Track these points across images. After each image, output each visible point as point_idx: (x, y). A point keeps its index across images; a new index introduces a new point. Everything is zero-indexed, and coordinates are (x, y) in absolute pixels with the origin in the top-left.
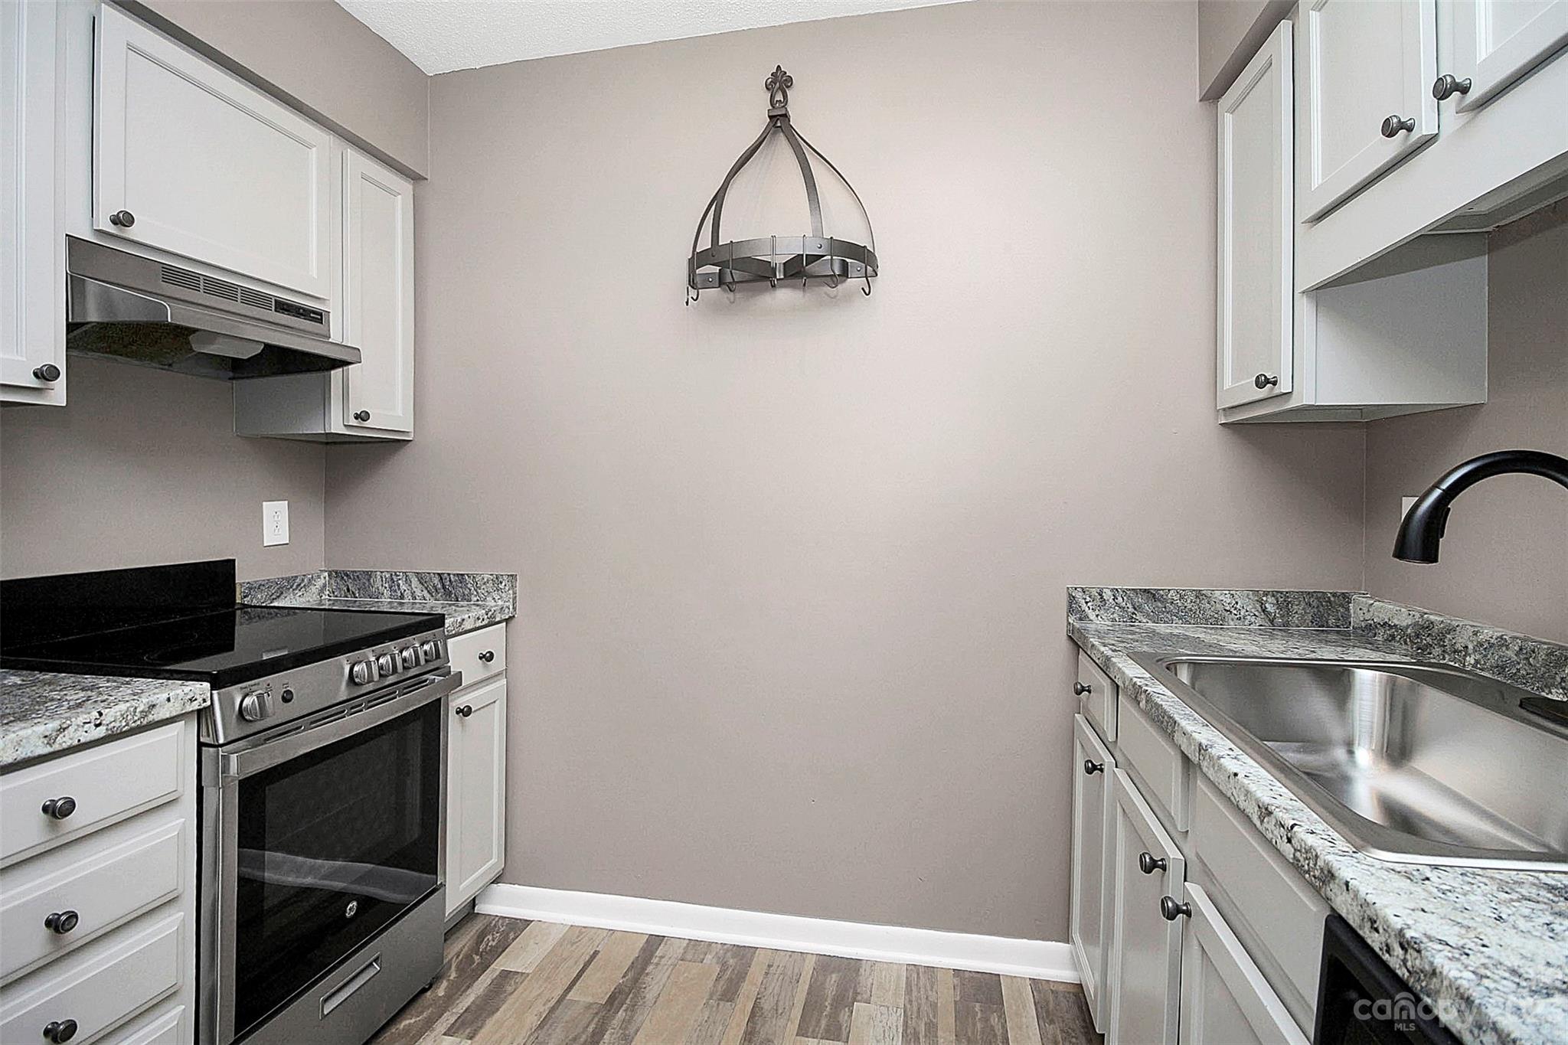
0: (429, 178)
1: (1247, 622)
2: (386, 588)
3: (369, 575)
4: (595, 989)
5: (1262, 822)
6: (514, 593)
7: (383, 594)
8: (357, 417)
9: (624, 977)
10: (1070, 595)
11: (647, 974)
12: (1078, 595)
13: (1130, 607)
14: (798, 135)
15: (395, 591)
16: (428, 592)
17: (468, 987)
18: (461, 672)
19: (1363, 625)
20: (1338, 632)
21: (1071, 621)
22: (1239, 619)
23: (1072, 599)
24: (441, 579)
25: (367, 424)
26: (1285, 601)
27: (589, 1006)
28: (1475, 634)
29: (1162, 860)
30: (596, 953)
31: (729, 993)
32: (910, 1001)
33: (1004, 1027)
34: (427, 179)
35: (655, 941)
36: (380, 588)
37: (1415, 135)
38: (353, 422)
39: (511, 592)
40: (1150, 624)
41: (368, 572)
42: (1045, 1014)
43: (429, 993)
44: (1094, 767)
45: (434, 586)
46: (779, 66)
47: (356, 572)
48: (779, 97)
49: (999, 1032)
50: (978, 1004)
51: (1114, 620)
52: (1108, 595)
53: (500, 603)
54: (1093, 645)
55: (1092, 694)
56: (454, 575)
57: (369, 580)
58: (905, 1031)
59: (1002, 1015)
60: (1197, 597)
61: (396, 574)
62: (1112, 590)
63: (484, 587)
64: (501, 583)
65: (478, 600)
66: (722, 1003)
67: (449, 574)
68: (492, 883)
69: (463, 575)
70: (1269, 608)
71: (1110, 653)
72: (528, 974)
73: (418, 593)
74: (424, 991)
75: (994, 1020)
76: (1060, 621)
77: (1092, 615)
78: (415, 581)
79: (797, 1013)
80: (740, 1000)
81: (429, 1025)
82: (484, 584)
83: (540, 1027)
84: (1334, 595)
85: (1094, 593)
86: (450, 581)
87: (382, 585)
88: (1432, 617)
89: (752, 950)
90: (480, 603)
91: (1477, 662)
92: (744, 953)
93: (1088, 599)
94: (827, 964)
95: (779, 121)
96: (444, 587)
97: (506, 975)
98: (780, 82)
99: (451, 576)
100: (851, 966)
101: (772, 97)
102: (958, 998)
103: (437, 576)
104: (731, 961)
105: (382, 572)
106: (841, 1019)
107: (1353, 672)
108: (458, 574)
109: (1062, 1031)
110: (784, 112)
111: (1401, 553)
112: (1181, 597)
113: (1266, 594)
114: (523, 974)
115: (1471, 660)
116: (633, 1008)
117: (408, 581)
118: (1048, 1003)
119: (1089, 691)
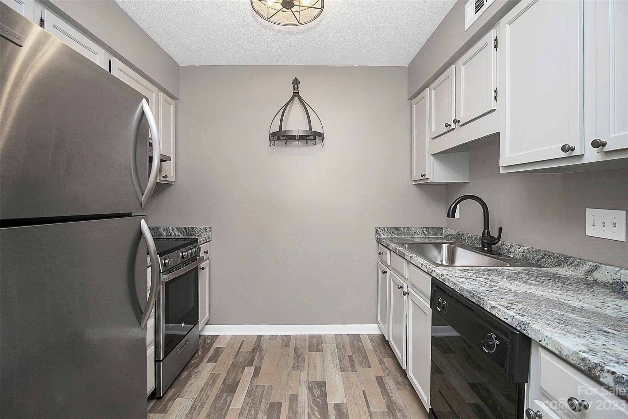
0: (180, 99)
1: (420, 235)
2: (165, 232)
3: (158, 228)
4: (247, 348)
5: (422, 266)
6: (211, 233)
7: (163, 234)
8: (164, 177)
9: (254, 345)
10: (376, 229)
11: (261, 344)
12: (378, 229)
13: (391, 232)
14: (303, 100)
15: (168, 233)
16: (181, 233)
17: (208, 352)
18: (204, 256)
19: (446, 235)
20: (440, 237)
21: (377, 236)
22: (418, 235)
23: (377, 230)
24: (185, 229)
25: (166, 179)
26: (428, 230)
27: (247, 352)
28: (467, 235)
29: (403, 286)
30: (243, 341)
31: (287, 345)
32: (337, 342)
33: (362, 344)
34: (179, 99)
35: (260, 337)
36: (162, 232)
37: (451, 128)
38: (162, 179)
39: (210, 232)
40: (397, 237)
41: (158, 227)
42: (372, 341)
43: (196, 355)
44: (385, 272)
45: (183, 231)
46: (296, 78)
47: (153, 227)
48: (296, 86)
49: (361, 345)
50: (355, 341)
51: (388, 236)
52: (386, 229)
53: (206, 236)
54: (384, 241)
55: (383, 255)
56: (190, 227)
57: (158, 230)
58: (337, 348)
59: (361, 342)
60: (408, 229)
61: (168, 227)
62: (387, 228)
63: (201, 231)
64: (207, 230)
65: (198, 235)
66: (286, 348)
67: (188, 227)
68: (206, 325)
69: (193, 227)
70: (425, 232)
71: (388, 243)
72: (225, 347)
73: (177, 233)
74: (195, 353)
75: (360, 343)
76: (374, 236)
77: (382, 235)
78: (175, 230)
79: (307, 347)
80: (291, 346)
81: (201, 361)
82: (201, 230)
83: (235, 358)
84: (439, 228)
85: (382, 229)
86: (189, 229)
87: (163, 231)
88: (459, 232)
89: (289, 336)
90: (199, 236)
91: (468, 241)
92: (288, 337)
93: (381, 230)
94: (312, 337)
95: (296, 94)
96: (186, 231)
97: (218, 348)
98: (296, 82)
99: (189, 228)
100: (319, 337)
101: (294, 86)
102: (349, 340)
103: (184, 228)
104: (284, 339)
105: (163, 227)
106: (320, 347)
107: (442, 245)
108: (191, 227)
109: (377, 344)
110: (298, 92)
111: (448, 216)
112: (404, 230)
113: (424, 228)
114: (223, 347)
115: (466, 241)
116: (260, 351)
117: (173, 230)
118: (373, 339)
119: (383, 254)
